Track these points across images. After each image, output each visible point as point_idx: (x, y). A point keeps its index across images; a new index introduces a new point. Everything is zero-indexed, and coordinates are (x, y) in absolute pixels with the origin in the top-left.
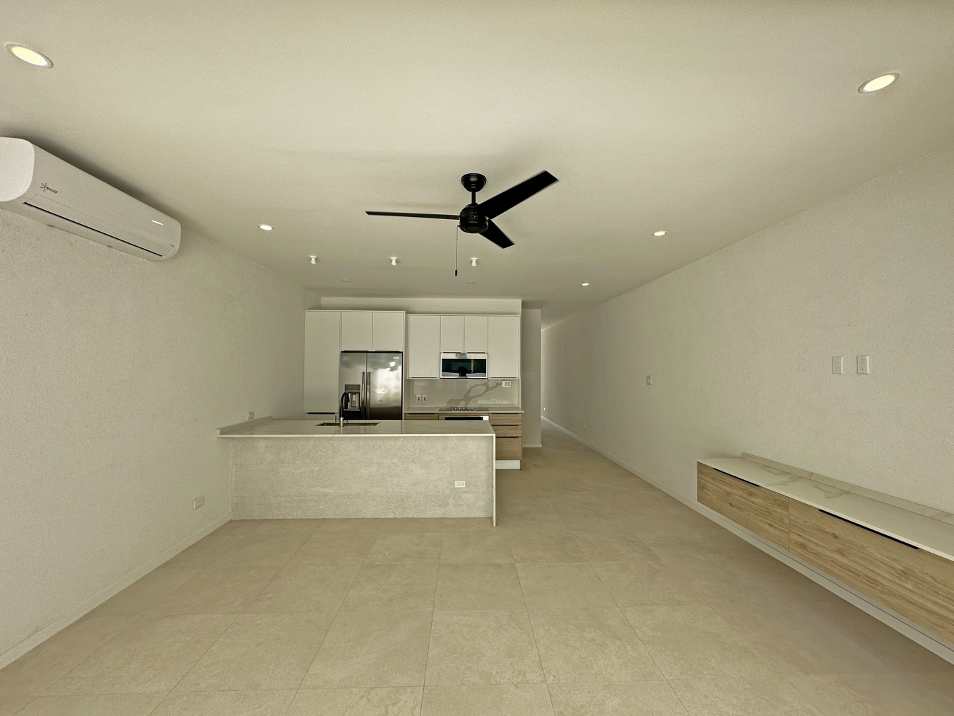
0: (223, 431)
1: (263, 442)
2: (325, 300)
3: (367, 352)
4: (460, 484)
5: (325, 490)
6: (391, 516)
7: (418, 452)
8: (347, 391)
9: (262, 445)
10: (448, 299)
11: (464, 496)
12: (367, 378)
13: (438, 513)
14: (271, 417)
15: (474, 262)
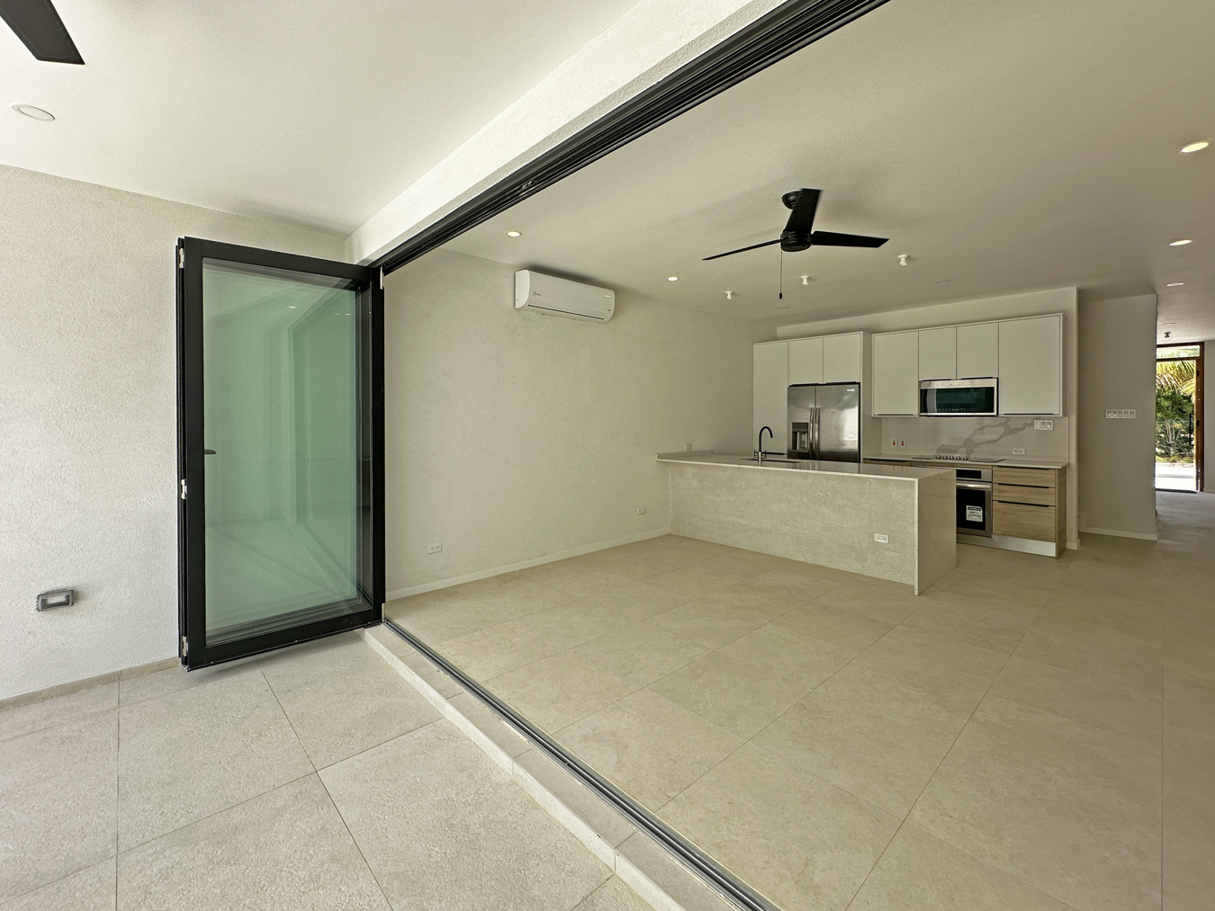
0: (660, 456)
1: (691, 469)
2: (781, 330)
3: (818, 385)
4: (881, 539)
5: (741, 521)
6: (802, 559)
7: (829, 493)
8: (796, 430)
9: (690, 471)
10: (912, 310)
11: (886, 553)
12: (816, 415)
13: (855, 567)
14: (712, 451)
15: (903, 260)
